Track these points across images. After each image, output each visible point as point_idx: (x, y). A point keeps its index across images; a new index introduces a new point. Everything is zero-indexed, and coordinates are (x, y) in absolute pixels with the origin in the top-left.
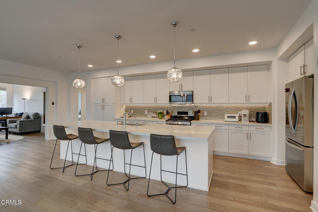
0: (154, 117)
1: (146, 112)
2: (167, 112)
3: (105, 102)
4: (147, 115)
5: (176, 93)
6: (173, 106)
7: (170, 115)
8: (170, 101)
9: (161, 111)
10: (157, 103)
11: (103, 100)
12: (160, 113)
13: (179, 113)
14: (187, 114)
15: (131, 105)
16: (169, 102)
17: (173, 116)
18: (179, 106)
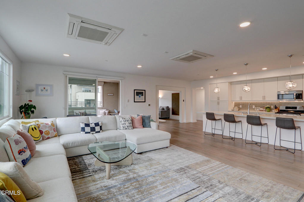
0: (261, 111)
1: (254, 107)
2: (275, 107)
3: (220, 99)
4: (254, 109)
5: (282, 92)
6: (280, 102)
7: (278, 109)
8: (278, 98)
9: (269, 106)
10: (265, 100)
11: (218, 99)
12: (268, 107)
13: (287, 108)
14: (296, 109)
15: (241, 102)
16: (277, 100)
17: (281, 110)
18: (287, 102)
